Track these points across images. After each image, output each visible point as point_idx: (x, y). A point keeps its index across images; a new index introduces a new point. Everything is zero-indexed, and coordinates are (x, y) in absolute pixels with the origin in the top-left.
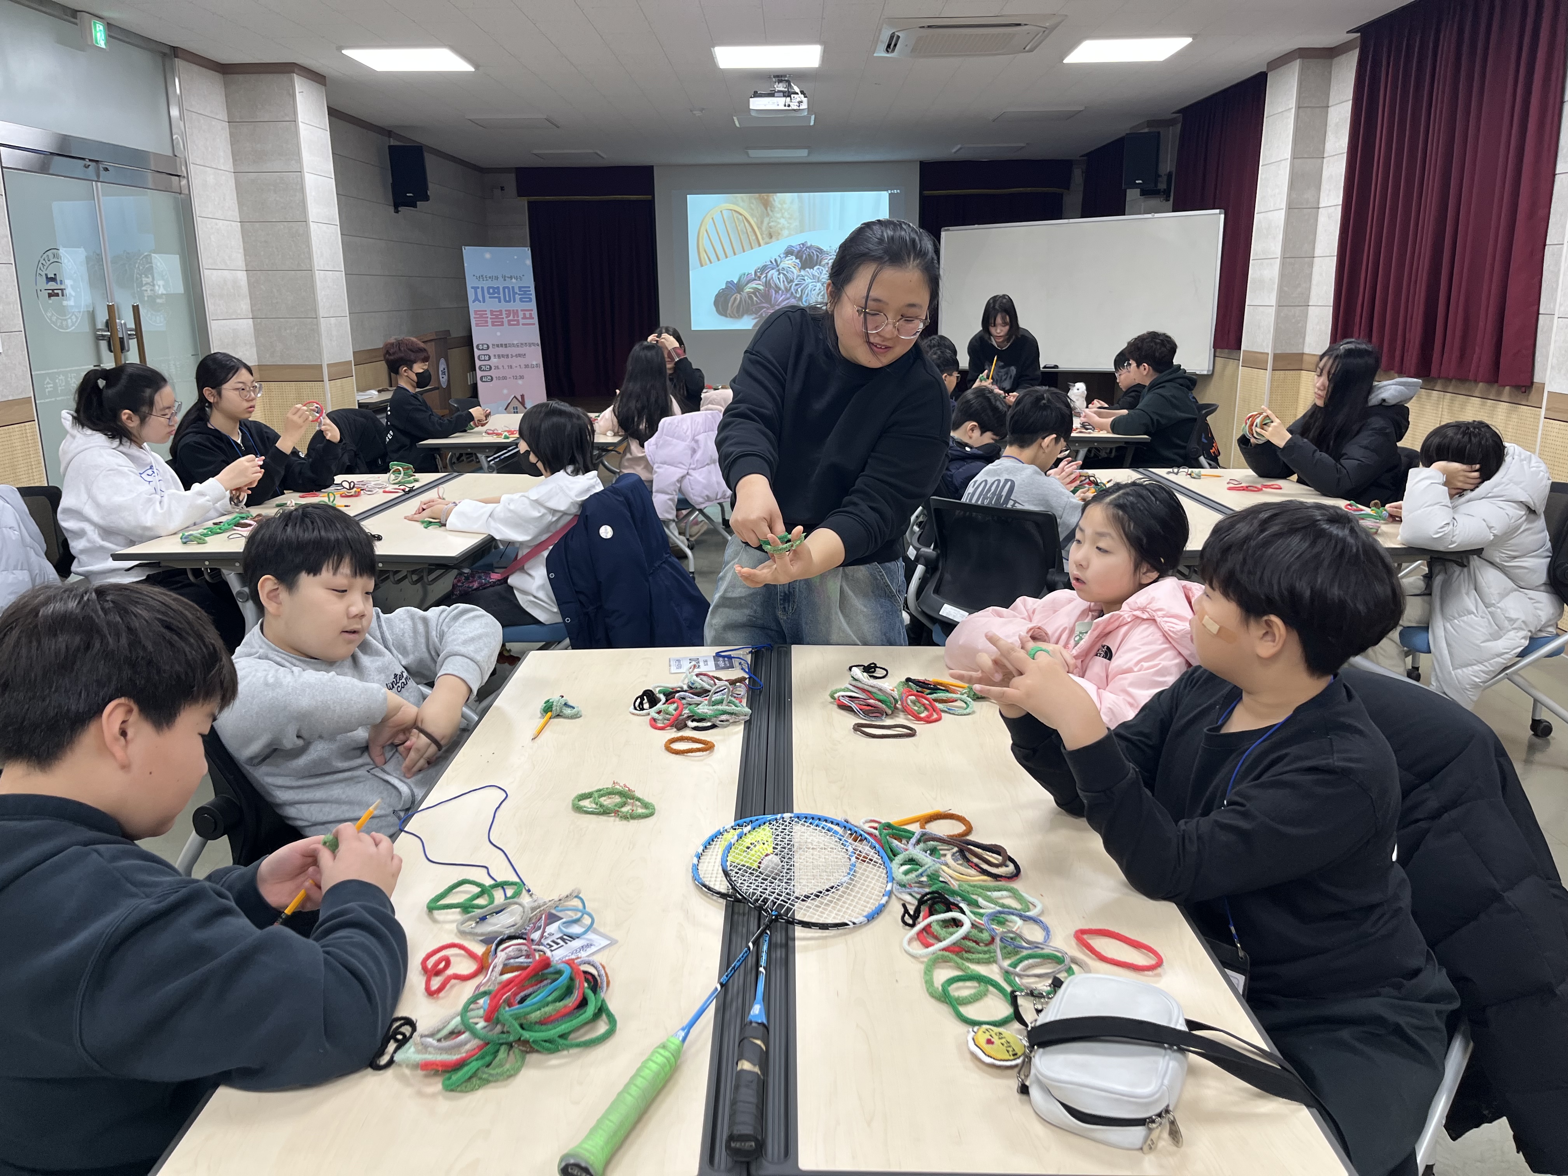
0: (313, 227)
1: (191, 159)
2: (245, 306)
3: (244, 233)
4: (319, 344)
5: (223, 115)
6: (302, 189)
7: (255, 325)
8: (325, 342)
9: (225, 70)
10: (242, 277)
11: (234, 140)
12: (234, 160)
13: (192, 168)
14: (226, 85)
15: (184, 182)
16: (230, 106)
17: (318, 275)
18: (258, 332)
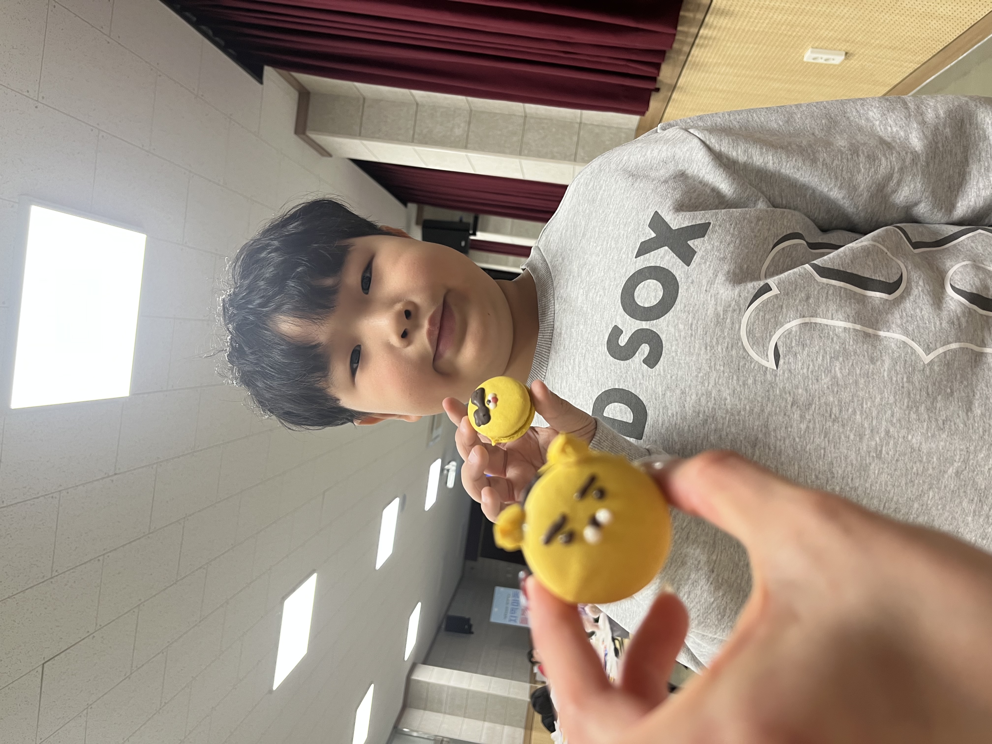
0: (471, 688)
1: (436, 734)
2: (498, 727)
3: (469, 717)
4: (520, 700)
5: (422, 712)
6: (455, 688)
7: (508, 725)
8: (519, 697)
9: (405, 706)
10: (487, 724)
11: (432, 710)
12: (441, 712)
13: (441, 734)
14: (411, 707)
15: (445, 739)
16: (418, 708)
17: (491, 692)
18: (510, 725)
